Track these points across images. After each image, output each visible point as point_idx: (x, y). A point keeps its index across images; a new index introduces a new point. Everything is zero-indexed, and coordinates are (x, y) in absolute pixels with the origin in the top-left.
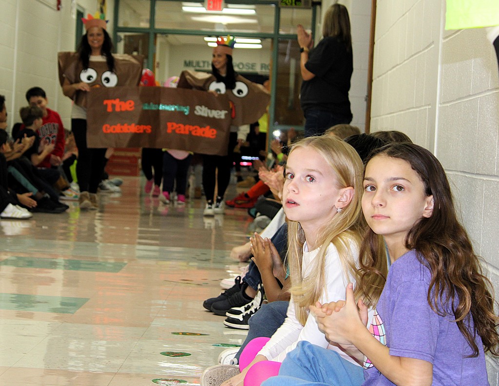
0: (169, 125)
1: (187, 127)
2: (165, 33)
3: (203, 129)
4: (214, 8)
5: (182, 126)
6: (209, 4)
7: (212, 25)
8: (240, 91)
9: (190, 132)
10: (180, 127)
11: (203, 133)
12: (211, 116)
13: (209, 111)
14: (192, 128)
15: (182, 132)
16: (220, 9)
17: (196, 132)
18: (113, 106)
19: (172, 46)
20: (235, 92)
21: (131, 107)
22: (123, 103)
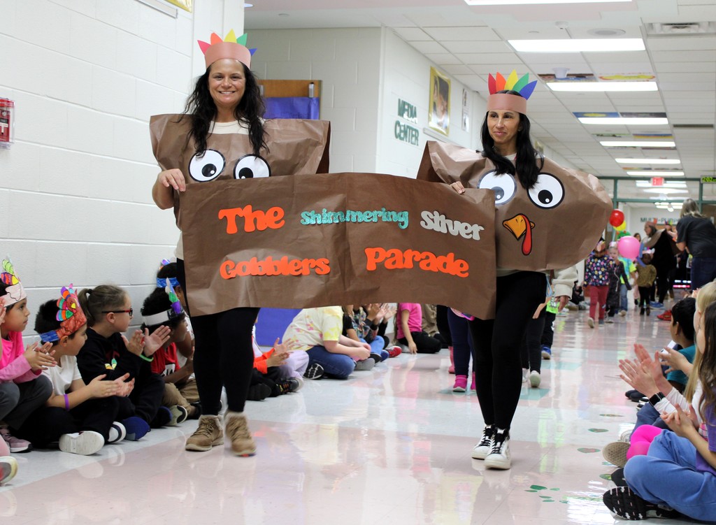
0: (370, 252)
1: (409, 254)
2: (624, 201)
3: (442, 259)
4: (657, 184)
5: (397, 252)
6: (654, 182)
7: (657, 195)
8: (545, 195)
9: (416, 264)
10: (393, 255)
11: (445, 265)
12: (454, 232)
13: (449, 222)
14: (418, 256)
15: (399, 265)
16: (661, 184)
17: (428, 265)
18: (240, 221)
19: (632, 209)
20: (534, 195)
21: (277, 222)
22: (259, 214)
